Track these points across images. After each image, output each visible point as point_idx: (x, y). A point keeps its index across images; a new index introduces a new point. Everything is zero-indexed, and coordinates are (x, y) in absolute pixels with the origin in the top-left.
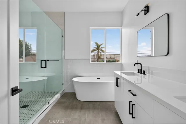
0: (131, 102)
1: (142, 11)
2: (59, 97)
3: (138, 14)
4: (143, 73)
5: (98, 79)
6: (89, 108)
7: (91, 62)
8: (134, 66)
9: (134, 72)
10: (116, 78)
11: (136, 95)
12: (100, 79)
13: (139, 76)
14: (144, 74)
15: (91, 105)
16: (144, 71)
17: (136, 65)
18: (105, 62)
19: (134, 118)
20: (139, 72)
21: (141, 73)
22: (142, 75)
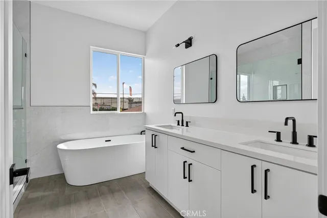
0: (186, 162)
1: (184, 42)
2: (23, 190)
3: (178, 45)
4: (185, 124)
5: (106, 141)
6: (102, 194)
7: (92, 112)
8: (175, 116)
9: (172, 125)
10: (152, 135)
11: (194, 152)
12: (110, 141)
13: (179, 130)
14: (187, 126)
15: (104, 189)
16: (187, 122)
17: (177, 114)
18: (119, 111)
19: (191, 181)
20: (178, 124)
21: (183, 125)
22: (185, 127)
